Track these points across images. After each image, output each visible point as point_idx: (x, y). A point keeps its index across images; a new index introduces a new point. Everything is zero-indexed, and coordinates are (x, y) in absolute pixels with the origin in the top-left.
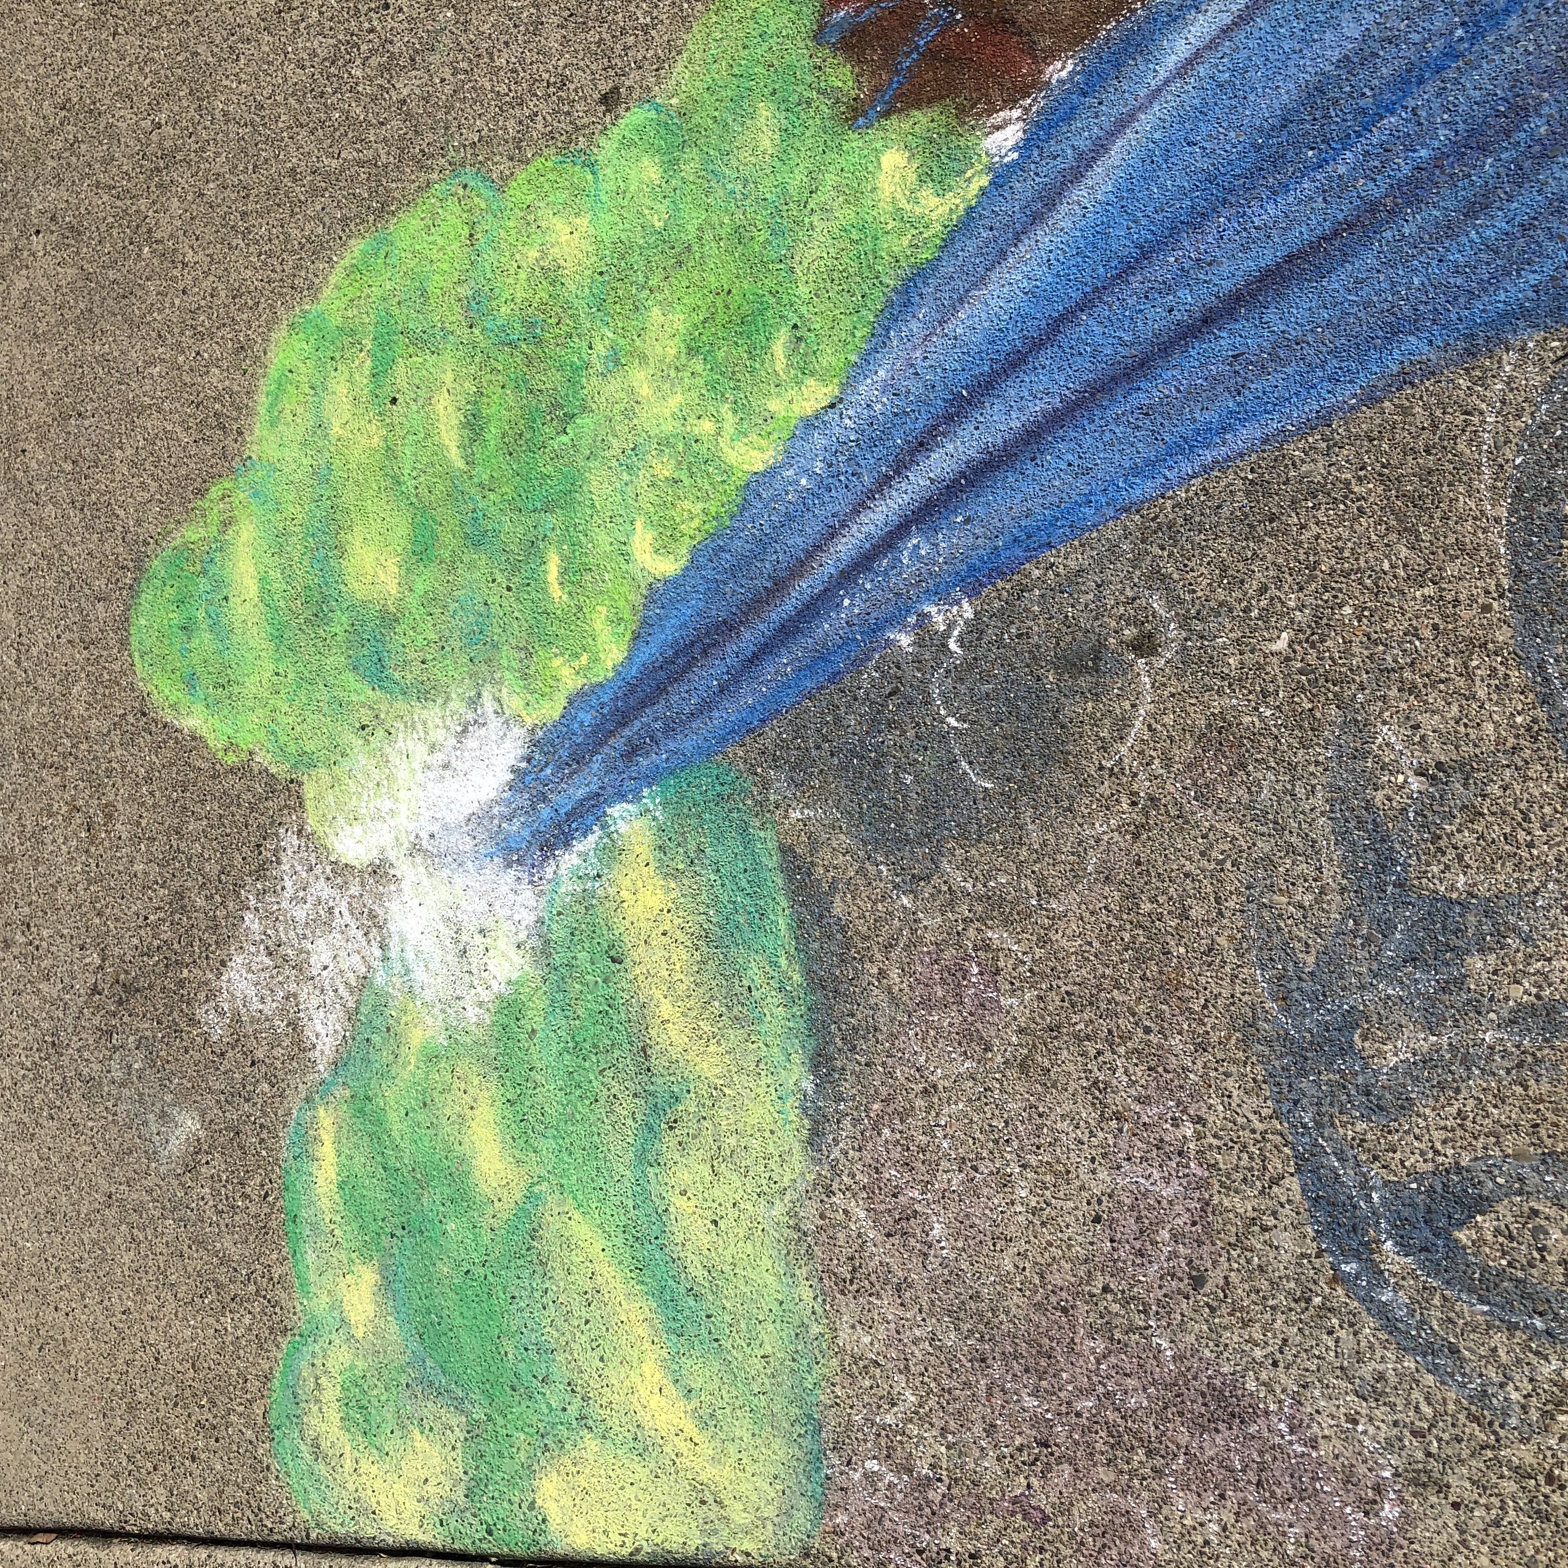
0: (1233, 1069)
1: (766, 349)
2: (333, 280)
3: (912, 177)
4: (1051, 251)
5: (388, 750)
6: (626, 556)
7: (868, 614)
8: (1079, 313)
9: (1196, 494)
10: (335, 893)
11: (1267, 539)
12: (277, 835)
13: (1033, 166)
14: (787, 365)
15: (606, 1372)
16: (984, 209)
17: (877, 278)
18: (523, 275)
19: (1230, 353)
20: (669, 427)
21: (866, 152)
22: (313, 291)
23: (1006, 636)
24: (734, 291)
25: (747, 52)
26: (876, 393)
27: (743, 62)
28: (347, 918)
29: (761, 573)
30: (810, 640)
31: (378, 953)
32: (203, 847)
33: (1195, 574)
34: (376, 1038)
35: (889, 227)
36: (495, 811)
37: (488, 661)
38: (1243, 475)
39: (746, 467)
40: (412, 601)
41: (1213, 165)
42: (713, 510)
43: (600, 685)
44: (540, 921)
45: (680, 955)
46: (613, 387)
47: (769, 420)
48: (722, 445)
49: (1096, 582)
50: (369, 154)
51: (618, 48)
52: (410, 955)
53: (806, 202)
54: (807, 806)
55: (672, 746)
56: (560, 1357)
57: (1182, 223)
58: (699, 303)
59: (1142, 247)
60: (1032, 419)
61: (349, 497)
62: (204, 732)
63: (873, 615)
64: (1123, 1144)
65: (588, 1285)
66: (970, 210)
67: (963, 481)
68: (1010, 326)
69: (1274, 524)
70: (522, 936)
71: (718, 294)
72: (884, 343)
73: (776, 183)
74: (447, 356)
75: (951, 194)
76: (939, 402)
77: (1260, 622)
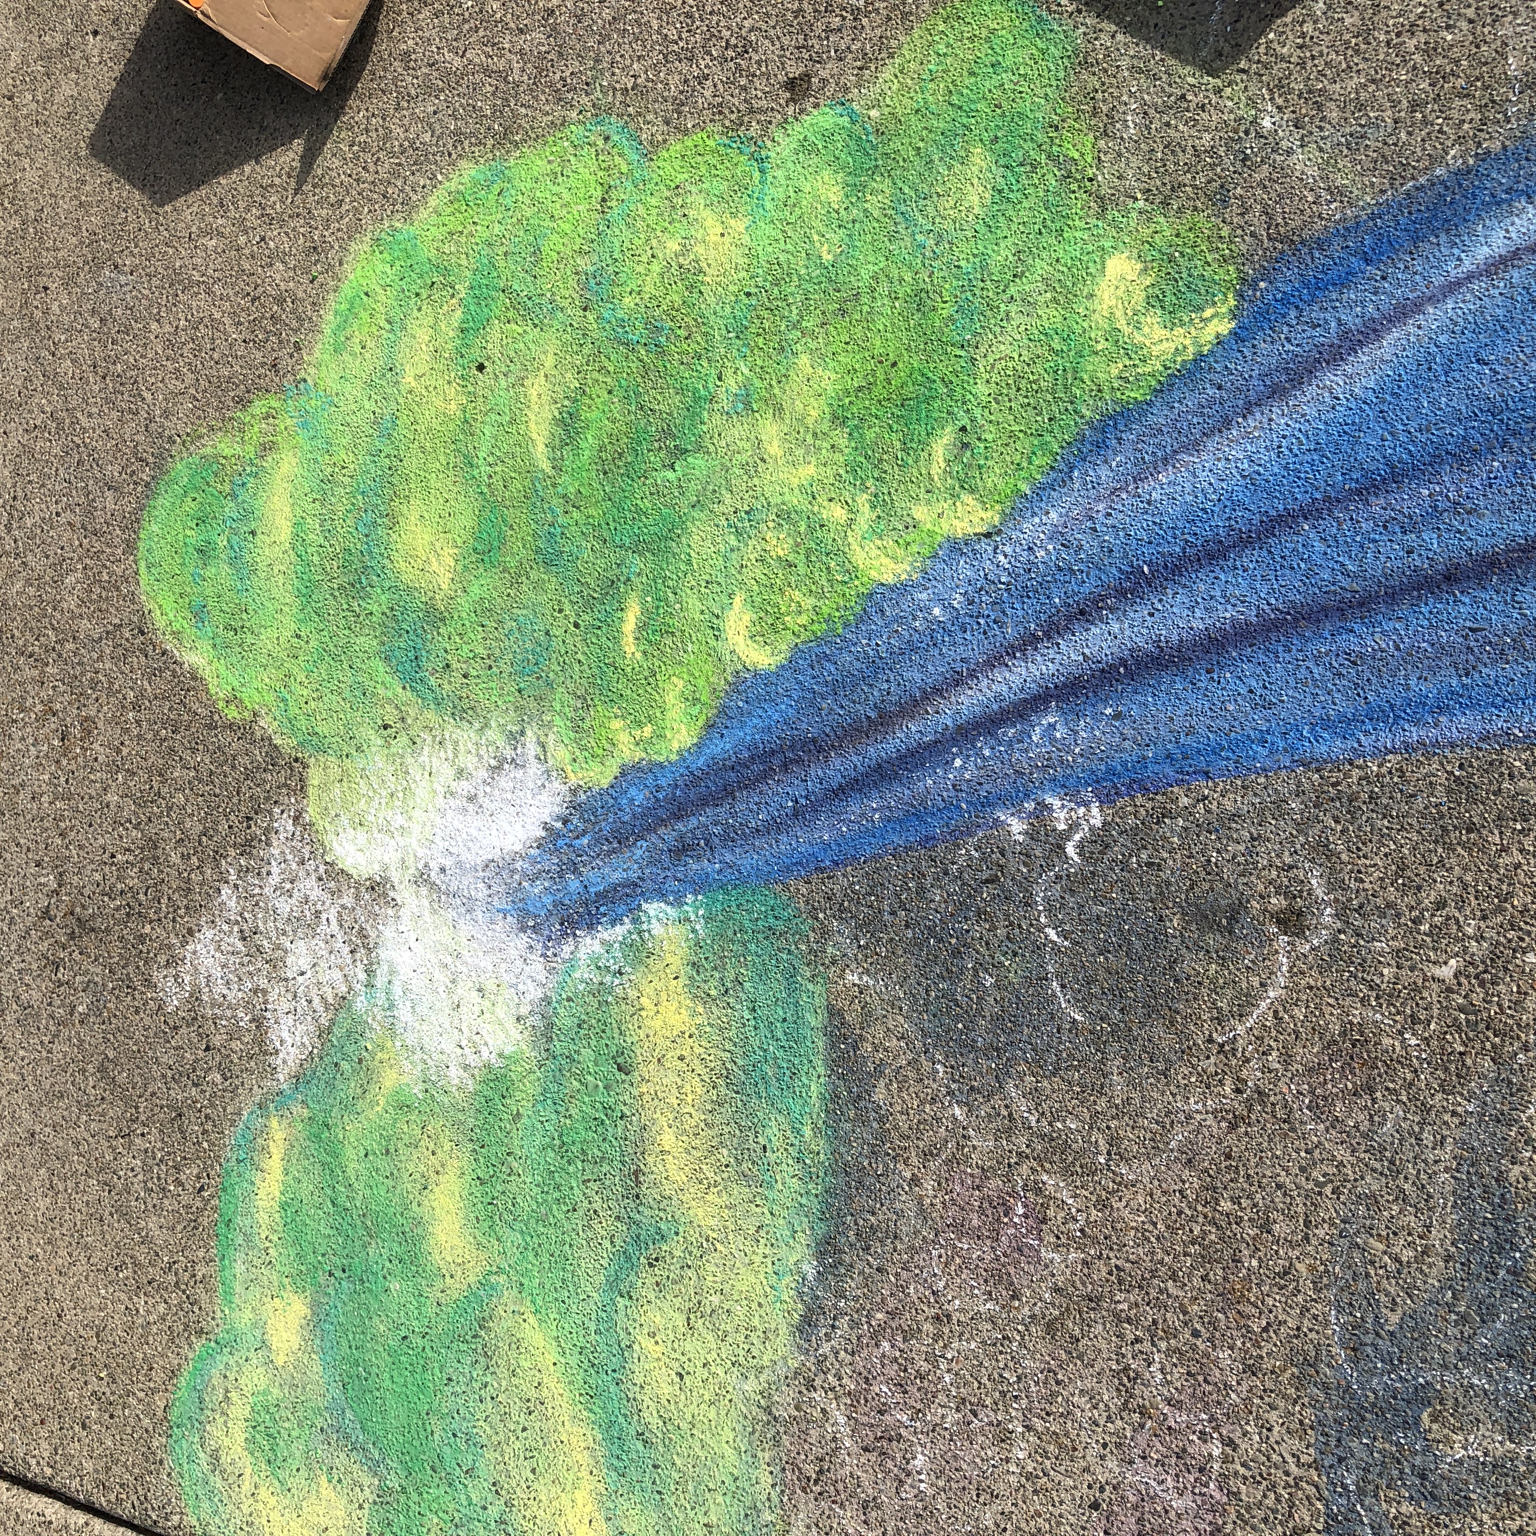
0: (1281, 1404)
1: (924, 444)
2: (432, 202)
3: (1139, 297)
4: (1284, 437)
5: (409, 760)
6: (717, 632)
7: (980, 784)
8: (1301, 519)
9: (1390, 773)
10: (326, 896)
11: (1459, 849)
12: (270, 812)
13: (1285, 329)
14: (945, 471)
15: (535, 1486)
16: (1216, 362)
17: (1072, 403)
18: (656, 268)
19: (1468, 624)
20: (795, 500)
21: (1090, 248)
22: (408, 208)
23: (1134, 860)
24: (900, 365)
25: (973, 80)
26: (1042, 535)
27: (965, 91)
28: (334, 927)
29: (867, 699)
30: (906, 792)
31: (362, 976)
32: (187, 800)
33: (1368, 862)
34: (345, 1065)
35: (1099, 347)
36: (518, 865)
37: (539, 699)
38: (1449, 768)
39: (874, 574)
40: (464, 603)
41: (1502, 395)
42: (826, 610)
43: (661, 765)
44: (547, 1000)
45: (695, 1088)
46: (737, 431)
47: (911, 529)
48: (850, 540)
49: (1251, 834)
50: (502, 64)
51: (819, 27)
52: (397, 990)
53: (1006, 286)
54: (867, 972)
55: (728, 857)
56: (490, 1455)
57: (1447, 453)
58: (857, 366)
59: (1393, 467)
60: (1218, 625)
61: (412, 463)
62: (207, 673)
63: (985, 786)
64: (1142, 1439)
65: (533, 1394)
66: (1200, 358)
67: (1122, 670)
68: (1216, 509)
69: (1472, 836)
70: (524, 1010)
71: (881, 362)
72: (1063, 481)
73: (976, 252)
74: (551, 334)
75: (1182, 331)
76: (1114, 571)
77: (1428, 939)
